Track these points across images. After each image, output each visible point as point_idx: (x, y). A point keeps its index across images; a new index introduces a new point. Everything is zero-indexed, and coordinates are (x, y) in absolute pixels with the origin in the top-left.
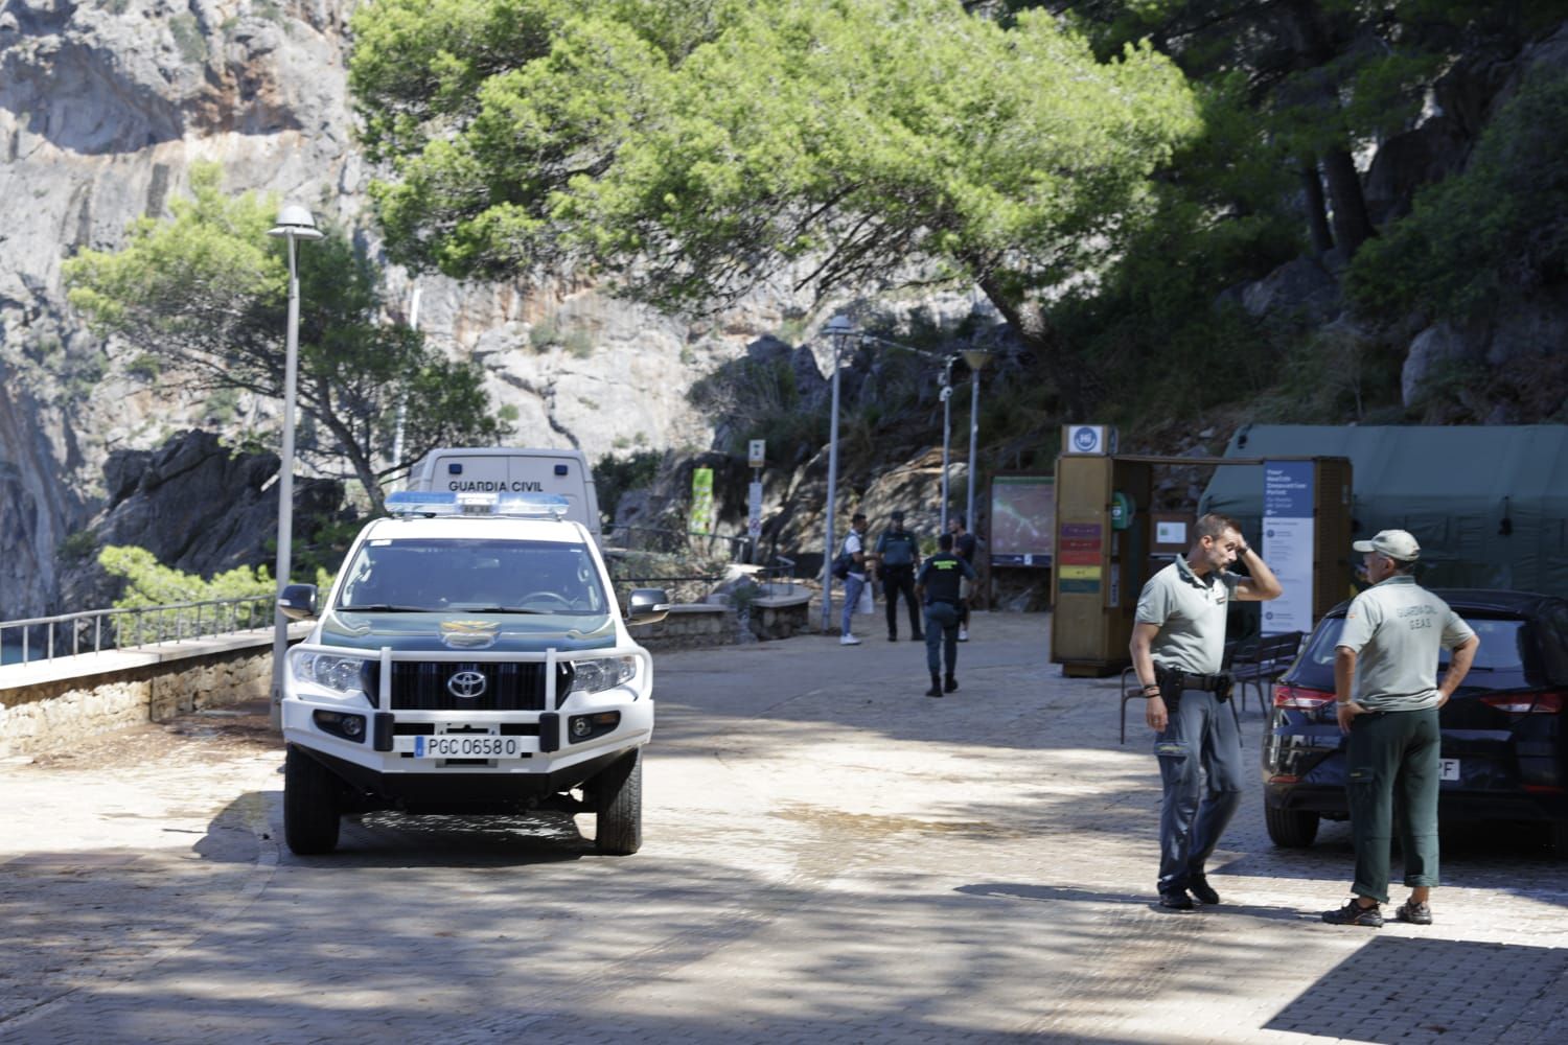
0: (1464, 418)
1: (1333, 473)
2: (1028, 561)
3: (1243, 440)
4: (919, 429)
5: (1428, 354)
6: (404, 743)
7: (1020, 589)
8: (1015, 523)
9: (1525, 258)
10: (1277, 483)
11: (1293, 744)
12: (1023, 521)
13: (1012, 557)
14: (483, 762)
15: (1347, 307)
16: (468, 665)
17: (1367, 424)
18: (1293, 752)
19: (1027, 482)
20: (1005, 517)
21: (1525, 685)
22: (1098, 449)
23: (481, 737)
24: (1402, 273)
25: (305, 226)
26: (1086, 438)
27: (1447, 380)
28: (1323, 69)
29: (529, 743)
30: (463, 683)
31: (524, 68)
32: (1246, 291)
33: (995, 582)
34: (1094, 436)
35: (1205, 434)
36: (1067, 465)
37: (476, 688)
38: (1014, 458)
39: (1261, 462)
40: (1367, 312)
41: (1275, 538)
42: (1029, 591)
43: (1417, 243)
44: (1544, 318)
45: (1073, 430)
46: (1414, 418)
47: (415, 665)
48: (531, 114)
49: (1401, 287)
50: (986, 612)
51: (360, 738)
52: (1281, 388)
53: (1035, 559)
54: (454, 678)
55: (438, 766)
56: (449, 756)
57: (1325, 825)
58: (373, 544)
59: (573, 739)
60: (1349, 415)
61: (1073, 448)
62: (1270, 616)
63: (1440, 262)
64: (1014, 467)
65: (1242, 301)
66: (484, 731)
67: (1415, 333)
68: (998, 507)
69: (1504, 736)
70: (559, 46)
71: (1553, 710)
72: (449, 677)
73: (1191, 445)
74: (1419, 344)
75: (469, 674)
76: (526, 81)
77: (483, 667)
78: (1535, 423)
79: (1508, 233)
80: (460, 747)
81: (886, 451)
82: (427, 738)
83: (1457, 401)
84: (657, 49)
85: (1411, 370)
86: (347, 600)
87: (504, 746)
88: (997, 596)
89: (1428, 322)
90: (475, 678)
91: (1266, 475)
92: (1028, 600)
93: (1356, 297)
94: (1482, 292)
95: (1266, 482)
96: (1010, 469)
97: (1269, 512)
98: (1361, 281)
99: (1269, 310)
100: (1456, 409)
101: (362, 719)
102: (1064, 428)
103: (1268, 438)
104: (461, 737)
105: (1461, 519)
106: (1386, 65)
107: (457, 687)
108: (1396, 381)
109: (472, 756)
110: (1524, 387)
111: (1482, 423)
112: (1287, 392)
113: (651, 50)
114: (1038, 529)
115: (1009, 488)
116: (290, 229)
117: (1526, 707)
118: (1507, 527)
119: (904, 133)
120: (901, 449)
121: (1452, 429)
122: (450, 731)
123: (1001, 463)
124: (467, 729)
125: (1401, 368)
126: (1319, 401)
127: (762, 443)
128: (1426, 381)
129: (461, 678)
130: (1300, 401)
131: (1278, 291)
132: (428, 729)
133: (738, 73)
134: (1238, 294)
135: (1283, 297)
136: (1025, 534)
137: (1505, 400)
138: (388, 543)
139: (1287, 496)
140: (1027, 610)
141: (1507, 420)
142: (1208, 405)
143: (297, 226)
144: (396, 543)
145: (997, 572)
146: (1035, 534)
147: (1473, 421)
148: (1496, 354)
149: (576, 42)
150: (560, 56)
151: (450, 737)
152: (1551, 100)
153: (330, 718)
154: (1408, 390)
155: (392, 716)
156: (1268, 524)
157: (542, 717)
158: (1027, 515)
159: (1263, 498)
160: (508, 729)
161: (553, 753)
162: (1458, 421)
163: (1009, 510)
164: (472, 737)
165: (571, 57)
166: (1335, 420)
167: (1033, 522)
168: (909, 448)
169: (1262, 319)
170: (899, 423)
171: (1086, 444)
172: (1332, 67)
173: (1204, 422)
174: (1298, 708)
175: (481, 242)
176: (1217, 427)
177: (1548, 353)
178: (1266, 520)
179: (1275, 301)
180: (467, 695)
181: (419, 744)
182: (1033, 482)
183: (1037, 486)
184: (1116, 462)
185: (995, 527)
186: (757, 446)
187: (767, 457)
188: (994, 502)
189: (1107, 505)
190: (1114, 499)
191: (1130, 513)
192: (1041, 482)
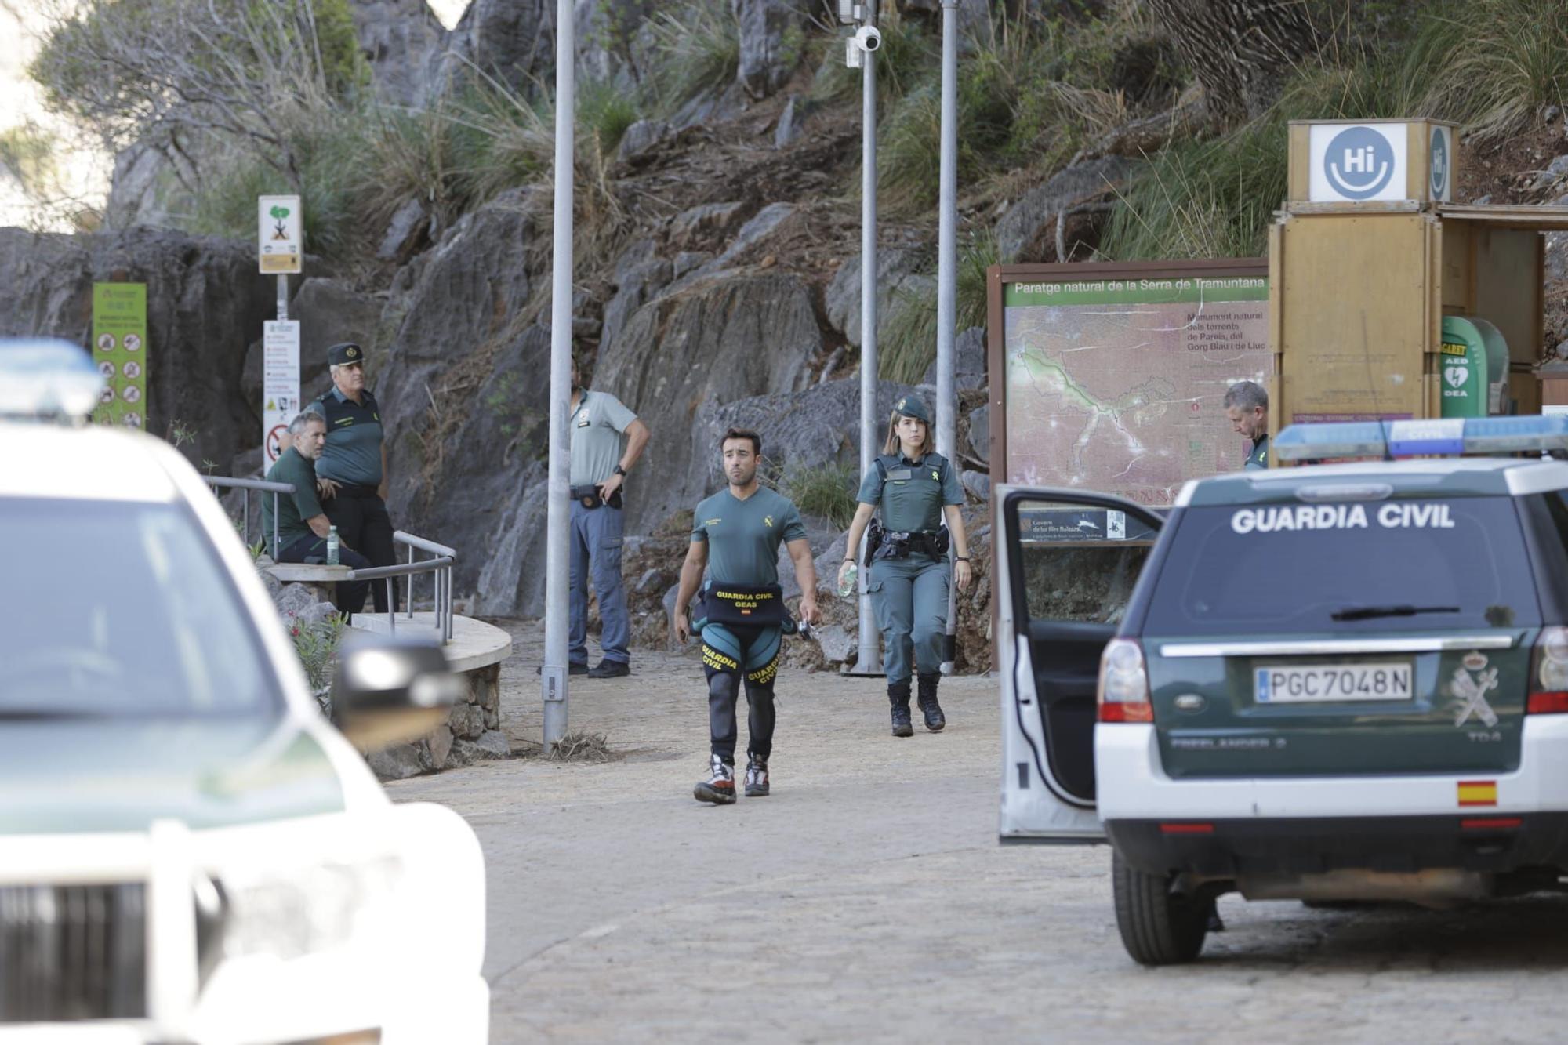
2: (1116, 529)
4: (748, 154)
8: (1076, 419)
12: (1099, 411)
13: (1070, 517)
19: (1109, 300)
20: (1045, 402)
22: (1395, 191)
26: (1359, 159)
34: (1384, 153)
36: (1303, 238)
38: (1045, 230)
45: (1322, 136)
53: (1133, 521)
61: (1322, 191)
64: (1050, 256)
68: (1025, 374)
96: (1038, 259)
102: (1296, 129)
114: (1142, 434)
115: (1053, 316)
123: (1007, 243)
127: (293, 202)
136: (1103, 443)
146: (1135, 447)
158: (1100, 394)
163: (1058, 382)
167: (1127, 415)
168: (724, 211)
170: (686, 139)
171: (1356, 177)
182: (1130, 300)
183: (1140, 310)
184: (1450, 226)
185: (1014, 434)
186: (279, 213)
187: (310, 244)
188: (1012, 356)
189: (1428, 356)
190: (1448, 338)
191: (1493, 376)
192: (1150, 298)
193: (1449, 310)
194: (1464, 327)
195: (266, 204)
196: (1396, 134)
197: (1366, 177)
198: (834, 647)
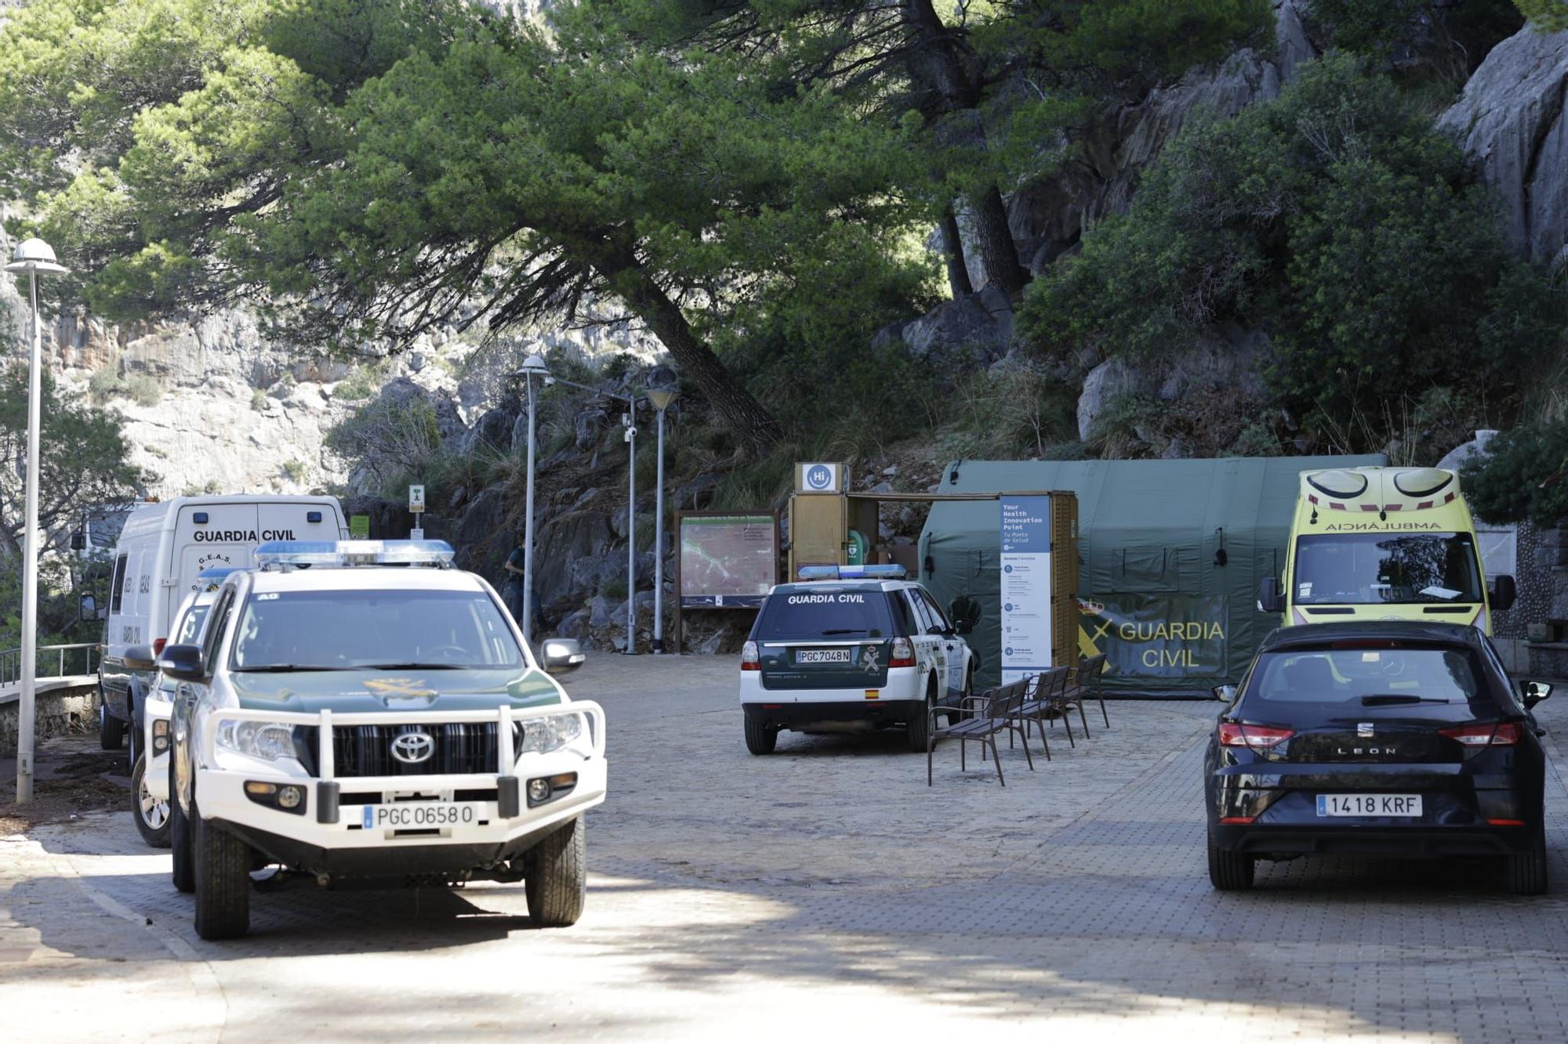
0: (1142, 452)
2: (719, 603)
3: (954, 476)
4: (581, 471)
5: (1102, 390)
6: (351, 813)
7: (710, 631)
8: (706, 564)
9: (1200, 294)
10: (1014, 518)
11: (1242, 784)
12: (713, 562)
13: (703, 598)
14: (436, 831)
15: (1016, 345)
16: (412, 727)
17: (1048, 459)
18: (1242, 793)
19: (716, 523)
20: (694, 558)
21: (1472, 717)
22: (832, 487)
23: (434, 804)
24: (1076, 310)
25: (47, 261)
26: (820, 476)
27: (1127, 415)
28: (978, 111)
29: (485, 809)
30: (408, 746)
31: (181, 100)
32: (906, 329)
33: (685, 623)
34: (828, 474)
35: (886, 472)
36: (800, 503)
37: (422, 751)
38: (690, 498)
39: (997, 498)
40: (1041, 347)
41: (1013, 573)
42: (720, 632)
43: (1090, 281)
44: (1214, 353)
45: (807, 468)
46: (1094, 452)
47: (354, 729)
48: (192, 146)
49: (1076, 325)
50: (678, 655)
51: (299, 809)
52: (956, 424)
53: (725, 599)
54: (398, 742)
55: (387, 838)
56: (401, 826)
58: (261, 598)
59: (531, 804)
60: (1030, 450)
61: (807, 487)
62: (1010, 651)
63: (1118, 299)
64: (692, 508)
65: (901, 338)
66: (436, 798)
67: (1091, 367)
68: (687, 548)
69: (1454, 768)
71: (1510, 741)
72: (391, 740)
73: (876, 483)
74: (1094, 380)
75: (414, 736)
76: (183, 113)
77: (427, 728)
78: (1213, 456)
79: (1183, 271)
80: (412, 816)
81: (550, 494)
82: (376, 807)
83: (1135, 435)
84: (320, 81)
85: (1087, 406)
86: (240, 659)
87: (459, 814)
88: (688, 638)
89: (1101, 358)
90: (420, 740)
91: (1003, 510)
92: (719, 642)
93: (1030, 334)
94: (1161, 328)
95: (1003, 517)
96: (688, 508)
97: (1006, 547)
98: (1033, 318)
99: (932, 348)
100: (1135, 443)
101: (303, 790)
102: (797, 466)
103: (978, 474)
104: (413, 805)
105: (1178, 550)
106: (1041, 107)
107: (403, 752)
108: (1072, 418)
109: (426, 826)
110: (1199, 420)
111: (1160, 457)
112: (963, 428)
113: (314, 83)
114: (728, 570)
115: (697, 528)
116: (32, 263)
117: (1486, 738)
118: (1222, 558)
119: (587, 171)
120: (564, 491)
121: (1130, 462)
122: (398, 799)
123: (677, 503)
124: (417, 797)
125: (1077, 405)
126: (999, 436)
127: (421, 488)
128: (1104, 415)
129: (405, 741)
130: (980, 437)
131: (939, 329)
132: (374, 798)
133: (412, 108)
134: (897, 332)
135: (945, 335)
136: (715, 573)
137: (1182, 434)
138: (276, 596)
139: (1024, 530)
140: (718, 652)
141: (1184, 453)
143: (39, 260)
144: (285, 596)
145: (687, 614)
146: (726, 574)
147: (1151, 455)
148: (1170, 389)
149: (237, 74)
150: (218, 89)
151: (400, 806)
152: (1219, 142)
153: (262, 789)
154: (1084, 428)
155: (337, 786)
156: (1005, 559)
157: (500, 781)
158: (714, 556)
159: (999, 533)
160: (461, 795)
161: (513, 820)
162: (1136, 455)
163: (699, 551)
164: (425, 805)
165: (230, 89)
166: (1016, 455)
167: (723, 563)
168: (574, 490)
169: (927, 357)
170: (559, 466)
171: (818, 482)
172: (986, 108)
173: (884, 460)
174: (1249, 746)
175: (140, 278)
176: (899, 464)
177: (1219, 388)
178: (1003, 555)
179: (939, 338)
180: (413, 759)
181: (368, 815)
182: (723, 523)
183: (727, 527)
184: (850, 499)
185: (685, 569)
186: (416, 491)
187: (427, 502)
188: (683, 542)
189: (843, 544)
190: (850, 538)
191: (865, 551)
192: (731, 522)
193: (851, 528)
194: (855, 534)
195: (412, 488)
196: (832, 468)
197: (822, 482)
198: (619, 644)
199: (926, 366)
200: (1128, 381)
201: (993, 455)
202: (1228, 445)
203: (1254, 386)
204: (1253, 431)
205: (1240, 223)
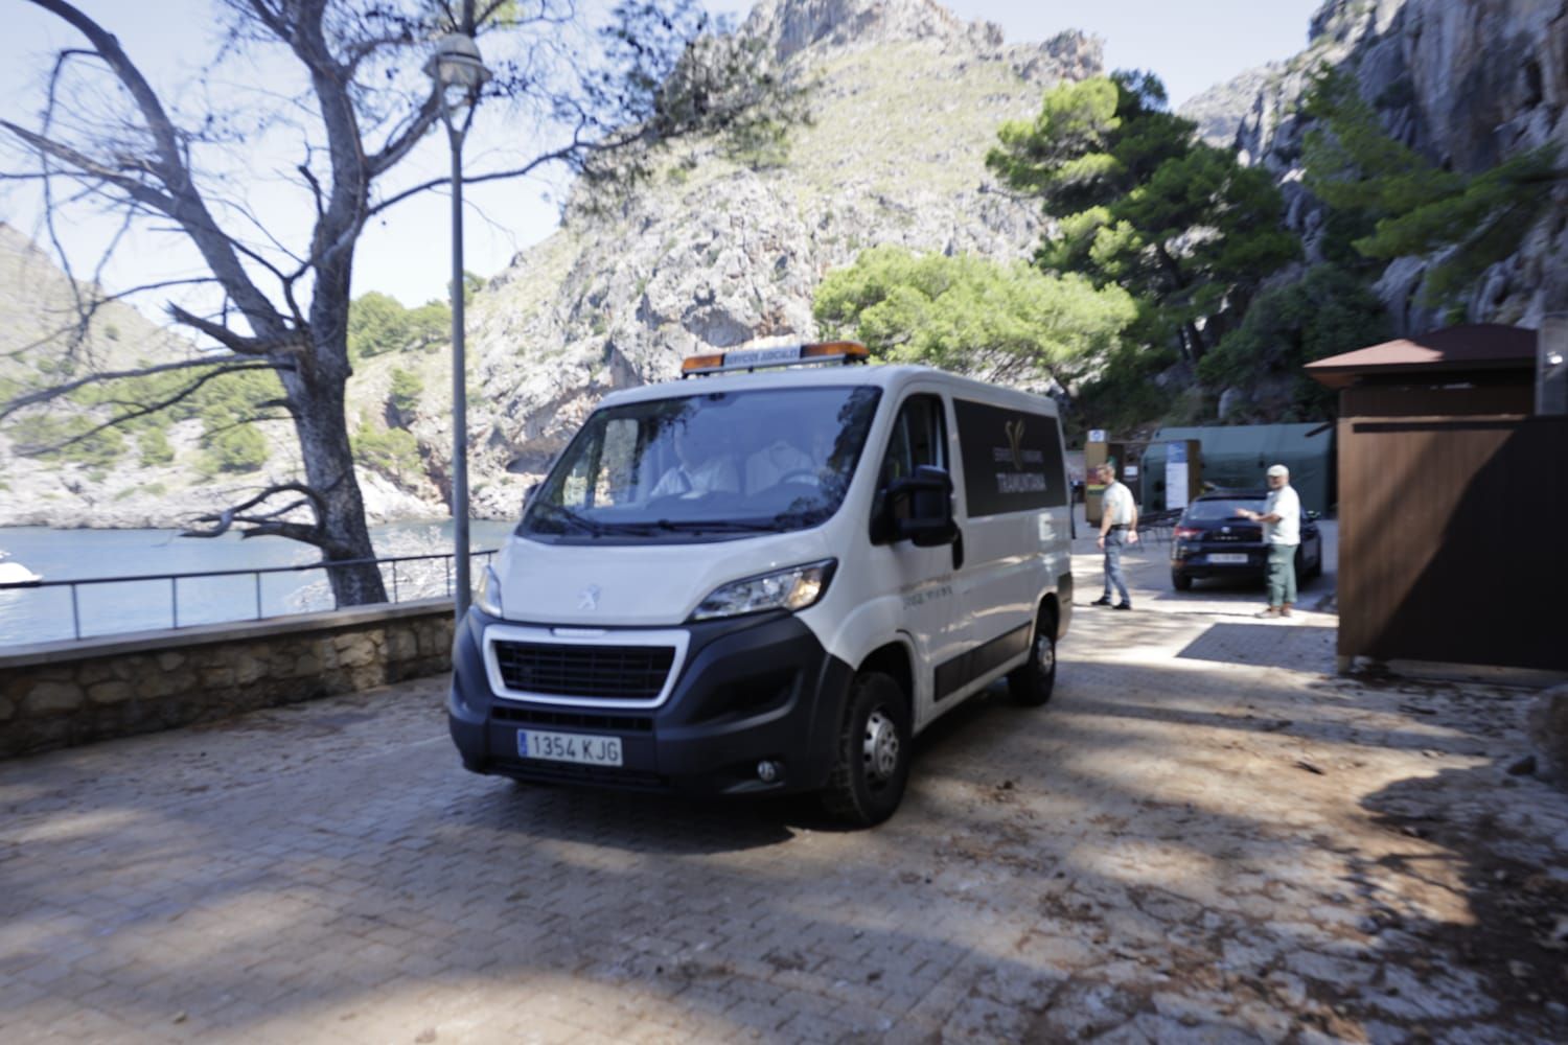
0: (1243, 423)
1: (1194, 446)
3: (1158, 434)
5: (1229, 399)
9: (1265, 361)
10: (1172, 450)
15: (1197, 382)
17: (1206, 427)
22: (1102, 439)
24: (1217, 368)
27: (1238, 408)
31: (877, 306)
32: (1157, 377)
34: (1100, 435)
35: (1143, 432)
36: (1090, 446)
39: (1166, 442)
40: (1205, 383)
41: (1172, 472)
43: (1223, 356)
44: (1273, 383)
45: (1092, 433)
46: (1224, 423)
48: (880, 323)
49: (1217, 374)
57: (1195, 581)
61: (1092, 439)
62: (1171, 502)
63: (1232, 363)
65: (1155, 381)
67: (1223, 391)
70: (889, 297)
73: (1138, 437)
74: (1225, 395)
76: (878, 310)
78: (1271, 424)
79: (1258, 351)
83: (1241, 416)
84: (926, 296)
85: (1223, 405)
89: (1228, 386)
91: (1167, 448)
93: (1200, 378)
94: (1249, 374)
95: (1168, 450)
97: (1169, 462)
98: (1201, 371)
99: (1166, 384)
100: (1241, 419)
102: (1088, 432)
103: (1168, 433)
106: (1207, 289)
108: (1216, 410)
110: (1267, 410)
111: (1251, 425)
113: (924, 296)
119: (1020, 322)
125: (1218, 404)
126: (1188, 418)
128: (1228, 409)
131: (1170, 376)
133: (957, 303)
134: (1153, 378)
135: (1172, 379)
137: (1259, 416)
139: (1176, 455)
141: (1260, 423)
142: (1144, 421)
147: (1247, 424)
148: (1255, 397)
149: (895, 295)
150: (890, 300)
154: (1222, 413)
156: (1169, 466)
159: (1166, 457)
162: (1241, 424)
165: (894, 301)
169: (1164, 388)
171: (1097, 438)
172: (1186, 291)
173: (1142, 428)
174: (1184, 536)
176: (1147, 429)
177: (1275, 397)
178: (1167, 465)
179: (1169, 380)
184: (1109, 444)
193: (1109, 454)
196: (1102, 432)
199: (1160, 390)
200: (1238, 396)
201: (1184, 425)
202: (1278, 420)
203: (1289, 396)
204: (1288, 414)
205: (1283, 332)
